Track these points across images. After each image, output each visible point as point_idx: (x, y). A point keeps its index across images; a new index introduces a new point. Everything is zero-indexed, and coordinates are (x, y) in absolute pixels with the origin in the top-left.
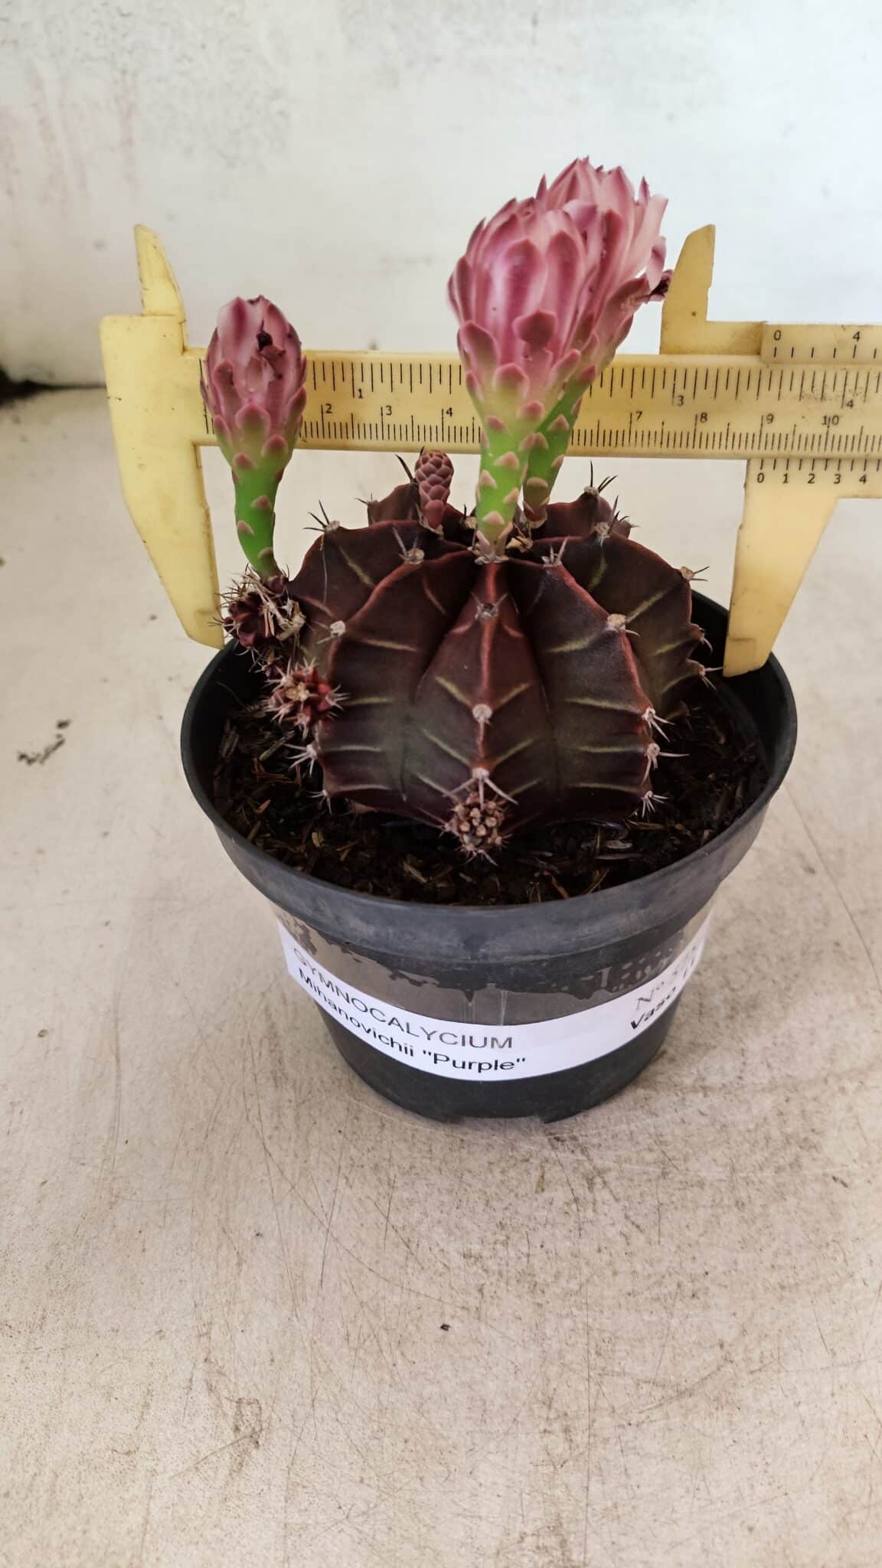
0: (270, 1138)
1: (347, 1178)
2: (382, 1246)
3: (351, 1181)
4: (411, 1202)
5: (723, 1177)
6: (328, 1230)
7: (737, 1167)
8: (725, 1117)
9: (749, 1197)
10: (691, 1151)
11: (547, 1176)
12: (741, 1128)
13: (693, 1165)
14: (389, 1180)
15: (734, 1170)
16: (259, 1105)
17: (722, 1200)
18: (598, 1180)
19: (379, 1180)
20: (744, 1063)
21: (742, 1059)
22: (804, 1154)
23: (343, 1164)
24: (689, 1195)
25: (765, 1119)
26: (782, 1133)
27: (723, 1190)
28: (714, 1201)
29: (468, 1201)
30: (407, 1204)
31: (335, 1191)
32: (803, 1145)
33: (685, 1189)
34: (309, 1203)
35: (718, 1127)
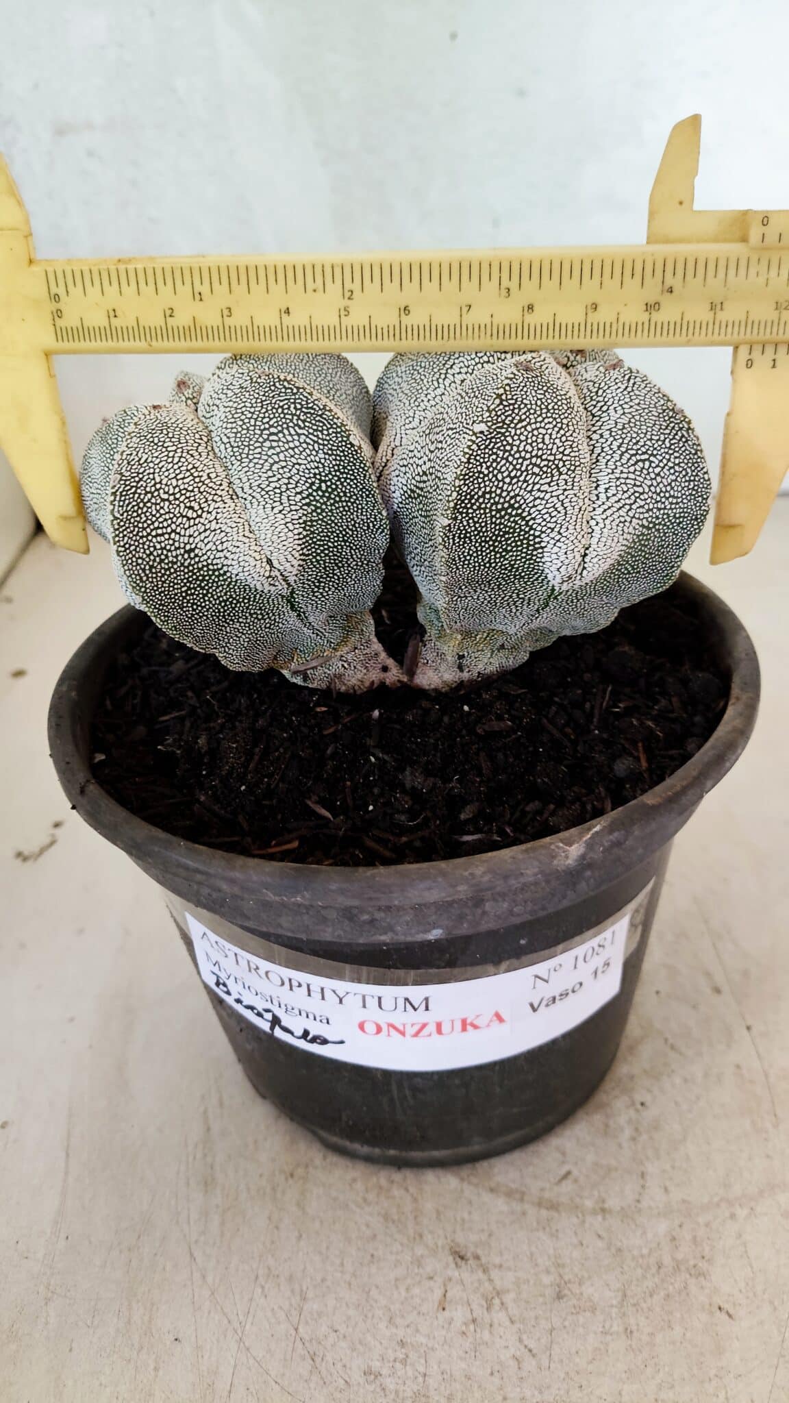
0: (196, 1242)
1: (263, 1287)
2: (288, 1357)
3: (266, 1290)
4: (320, 1314)
5: (614, 1302)
6: (241, 1339)
7: (629, 1293)
8: (621, 1241)
9: (638, 1325)
10: (586, 1275)
11: (448, 1295)
12: (636, 1253)
13: (588, 1290)
14: (302, 1291)
15: (625, 1295)
16: (189, 1209)
17: (611, 1326)
18: (497, 1301)
19: (293, 1291)
20: (643, 1187)
21: (642, 1182)
22: (692, 1281)
23: (261, 1272)
24: (581, 1320)
25: (659, 1244)
26: (674, 1259)
27: (614, 1315)
28: (604, 1327)
29: (373, 1316)
30: (315, 1316)
31: (251, 1300)
32: (693, 1272)
33: (578, 1313)
34: (225, 1310)
35: (613, 1250)
